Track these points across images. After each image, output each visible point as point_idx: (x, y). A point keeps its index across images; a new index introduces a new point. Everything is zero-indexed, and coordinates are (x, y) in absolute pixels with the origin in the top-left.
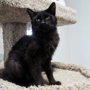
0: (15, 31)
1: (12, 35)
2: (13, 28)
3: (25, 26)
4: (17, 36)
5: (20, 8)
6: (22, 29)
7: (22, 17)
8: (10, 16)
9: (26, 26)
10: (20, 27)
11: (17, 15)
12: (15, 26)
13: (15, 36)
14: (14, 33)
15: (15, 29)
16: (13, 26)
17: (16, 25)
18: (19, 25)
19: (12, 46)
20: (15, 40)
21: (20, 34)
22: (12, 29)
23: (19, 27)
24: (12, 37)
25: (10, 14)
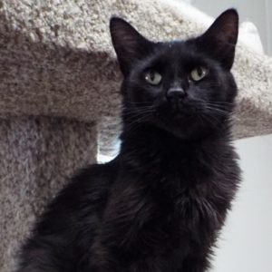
0: (46, 154)
1: (33, 169)
2: (39, 143)
3: (88, 135)
4: (53, 176)
5: (71, 51)
6: (77, 146)
7: (79, 94)
8: (27, 84)
9: (96, 133)
10: (68, 137)
11: (56, 83)
12: (47, 133)
13: (48, 175)
14: (43, 162)
15: (47, 145)
16: (39, 130)
17: (49, 129)
18: (62, 130)
19: (32, 218)
20: (44, 194)
21: (67, 169)
22: (34, 144)
23: (63, 138)
24: (34, 178)
25: (26, 76)
